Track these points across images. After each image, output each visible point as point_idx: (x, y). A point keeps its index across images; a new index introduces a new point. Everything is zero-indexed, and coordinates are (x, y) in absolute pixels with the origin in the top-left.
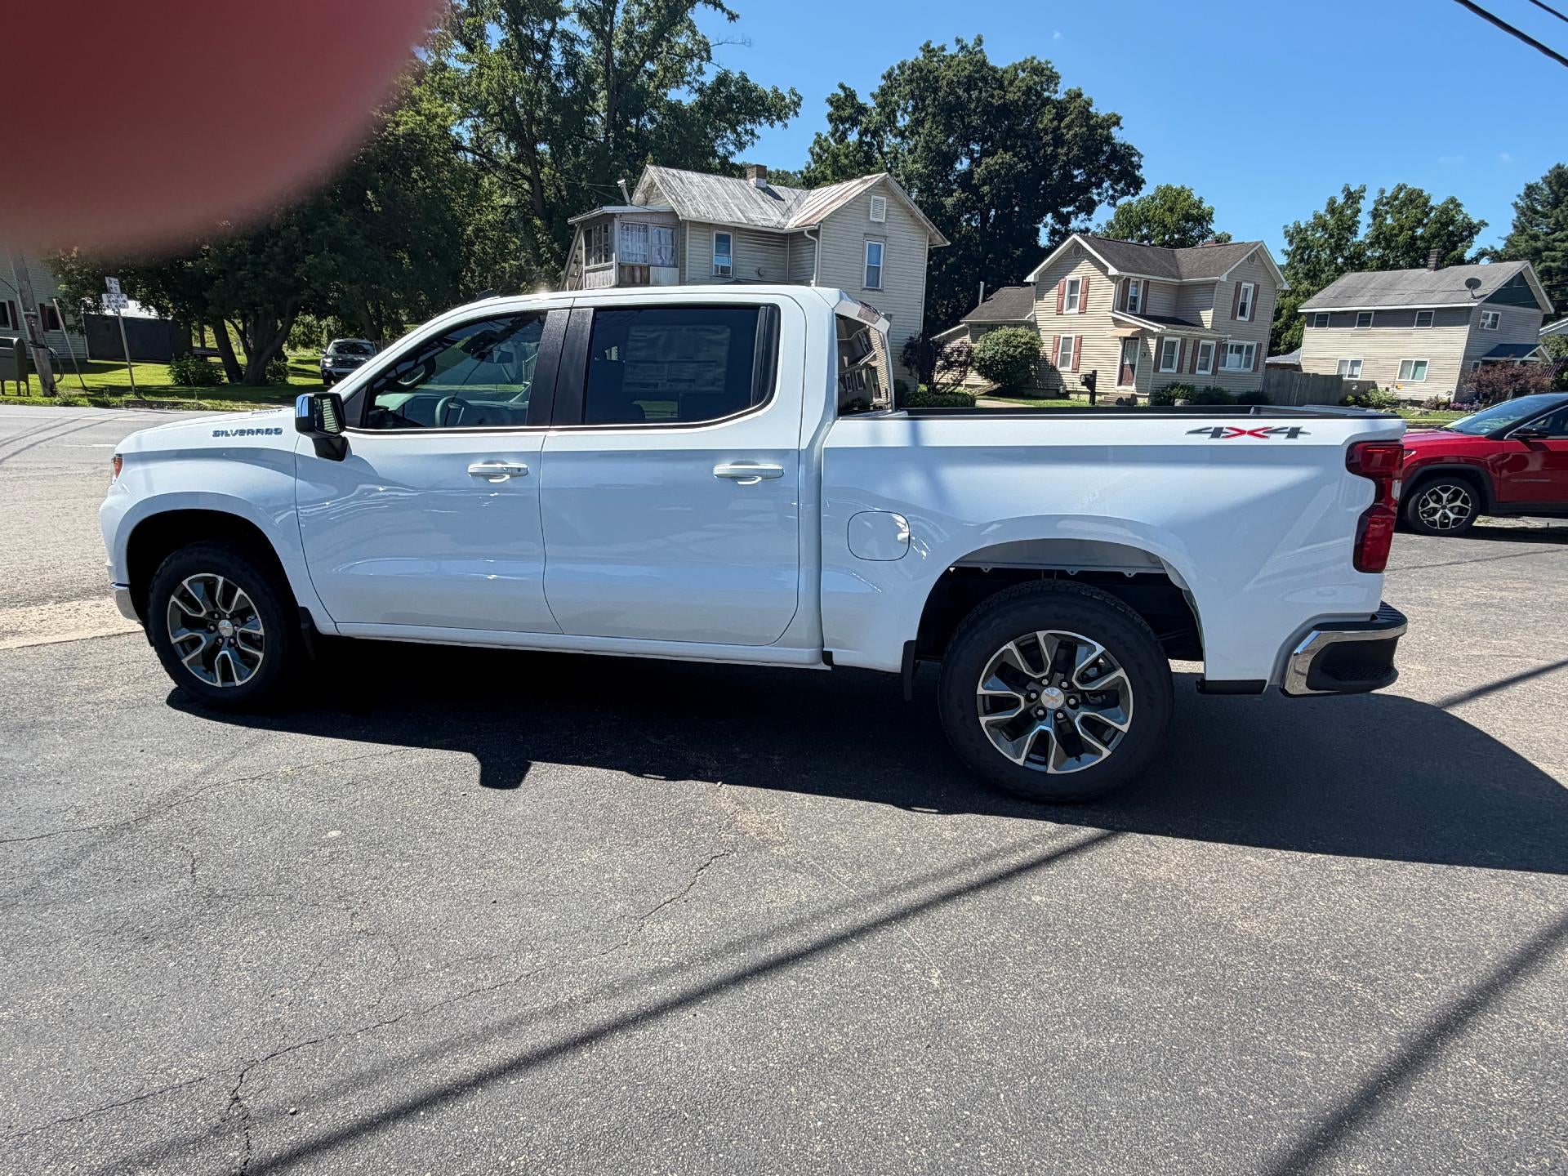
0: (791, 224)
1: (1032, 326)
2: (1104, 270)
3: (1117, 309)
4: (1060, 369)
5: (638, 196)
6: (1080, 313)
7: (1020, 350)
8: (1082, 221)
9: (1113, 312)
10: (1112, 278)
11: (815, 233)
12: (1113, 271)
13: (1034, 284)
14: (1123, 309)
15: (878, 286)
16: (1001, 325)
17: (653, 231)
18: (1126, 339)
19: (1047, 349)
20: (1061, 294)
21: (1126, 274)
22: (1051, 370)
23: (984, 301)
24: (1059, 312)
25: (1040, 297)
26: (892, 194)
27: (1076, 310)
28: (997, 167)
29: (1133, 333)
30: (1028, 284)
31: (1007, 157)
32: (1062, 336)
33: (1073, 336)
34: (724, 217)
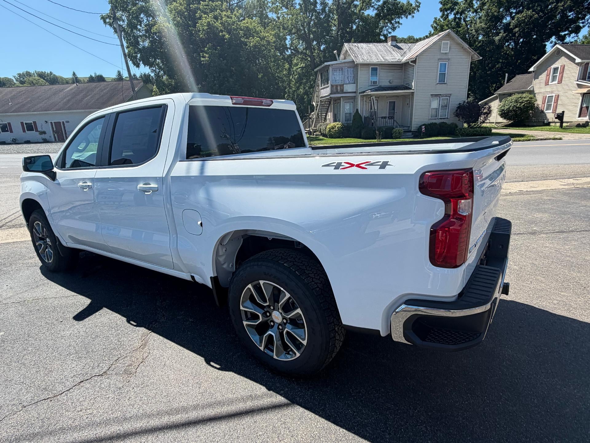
0: (404, 59)
1: (532, 92)
2: (573, 60)
3: (580, 79)
4: (545, 112)
5: (342, 56)
6: (558, 83)
7: (523, 104)
8: (573, 37)
9: (577, 81)
10: (578, 64)
11: (414, 62)
12: (578, 60)
13: (534, 72)
14: (584, 79)
15: (444, 82)
16: (514, 93)
17: (346, 70)
18: (584, 94)
19: (539, 102)
20: (548, 75)
21: (586, 61)
22: (541, 113)
23: (507, 82)
24: (547, 84)
25: (536, 77)
26: (452, 39)
27: (556, 82)
28: (523, 18)
29: (588, 91)
30: (530, 73)
31: (529, 12)
32: (548, 95)
33: (554, 95)
34: (374, 60)
